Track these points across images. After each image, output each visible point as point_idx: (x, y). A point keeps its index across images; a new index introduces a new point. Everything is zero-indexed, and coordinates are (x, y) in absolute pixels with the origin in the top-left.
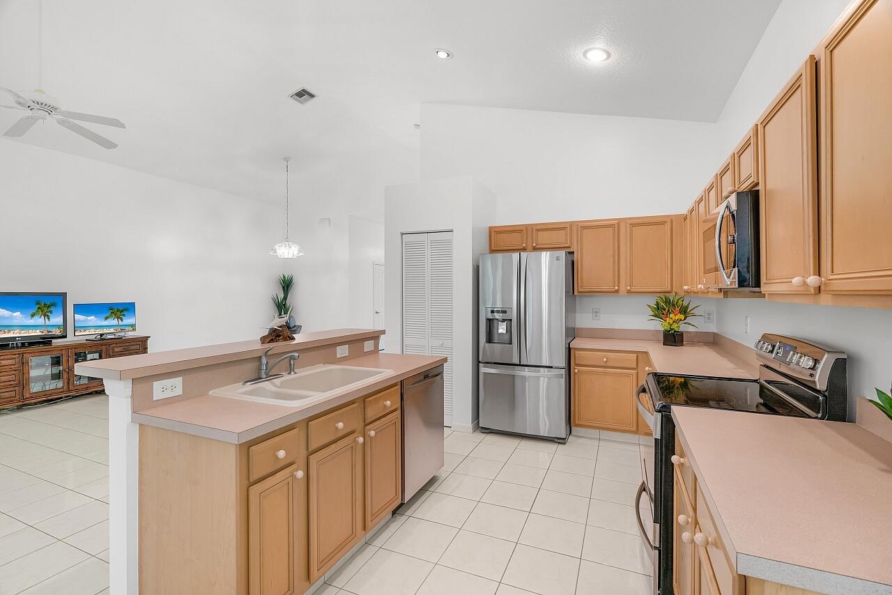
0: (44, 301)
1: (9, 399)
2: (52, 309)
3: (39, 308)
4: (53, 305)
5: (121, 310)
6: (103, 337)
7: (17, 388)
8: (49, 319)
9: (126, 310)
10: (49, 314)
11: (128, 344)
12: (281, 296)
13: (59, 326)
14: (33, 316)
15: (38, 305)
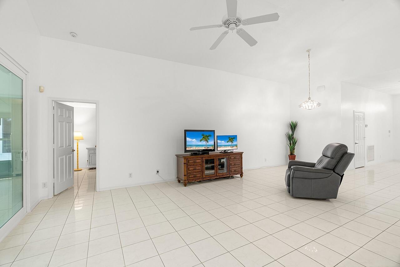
0: (205, 134)
1: (199, 177)
2: (209, 138)
3: (203, 137)
4: (210, 136)
5: (232, 138)
6: (226, 151)
7: (201, 173)
8: (208, 142)
9: (234, 138)
10: (208, 140)
11: (235, 155)
12: (290, 133)
13: (212, 146)
14: (201, 141)
15: (203, 136)
